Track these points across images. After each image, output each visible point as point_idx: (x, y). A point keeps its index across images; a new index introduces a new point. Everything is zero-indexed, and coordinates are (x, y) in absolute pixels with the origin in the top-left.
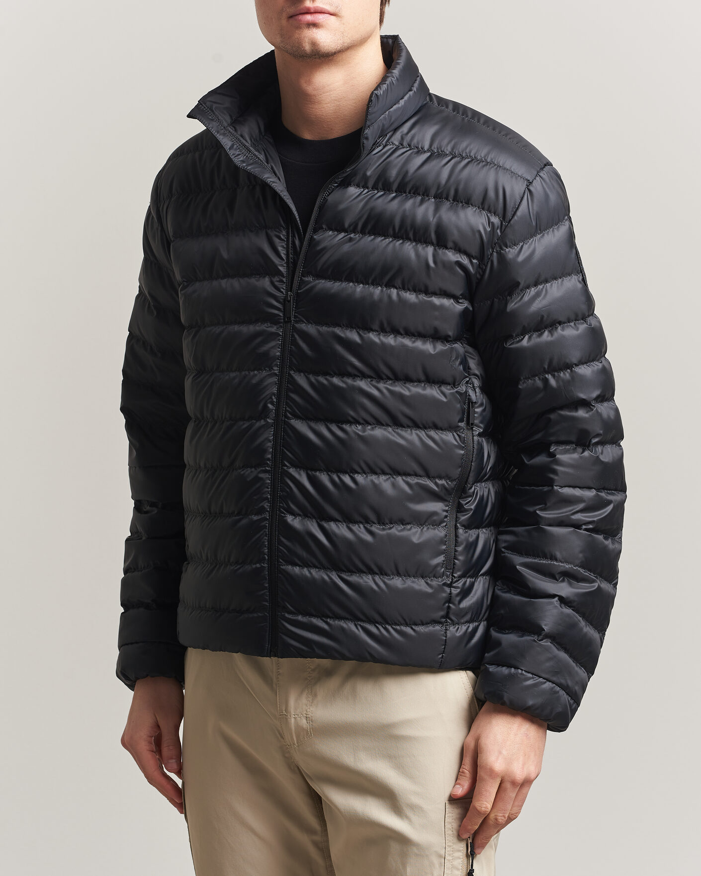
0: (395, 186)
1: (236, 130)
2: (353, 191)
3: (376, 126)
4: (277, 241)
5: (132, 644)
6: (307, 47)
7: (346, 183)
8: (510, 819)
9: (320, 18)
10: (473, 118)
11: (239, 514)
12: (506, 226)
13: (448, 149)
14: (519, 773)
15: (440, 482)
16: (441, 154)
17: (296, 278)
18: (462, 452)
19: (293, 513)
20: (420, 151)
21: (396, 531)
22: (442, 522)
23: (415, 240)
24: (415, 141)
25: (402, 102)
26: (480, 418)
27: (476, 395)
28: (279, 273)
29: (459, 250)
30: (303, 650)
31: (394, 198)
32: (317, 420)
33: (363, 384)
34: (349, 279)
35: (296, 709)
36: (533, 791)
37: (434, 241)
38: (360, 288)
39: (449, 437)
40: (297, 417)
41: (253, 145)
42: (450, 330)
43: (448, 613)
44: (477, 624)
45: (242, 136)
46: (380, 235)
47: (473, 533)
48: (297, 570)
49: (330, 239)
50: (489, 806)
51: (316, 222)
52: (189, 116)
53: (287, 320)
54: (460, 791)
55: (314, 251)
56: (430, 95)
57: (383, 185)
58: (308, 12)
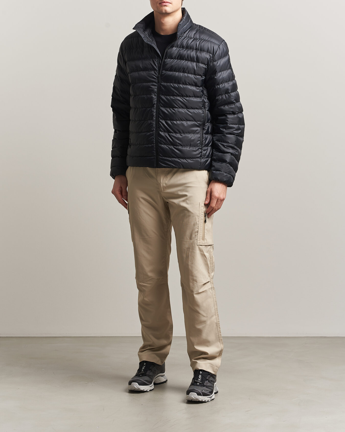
0: (185, 47)
1: (145, 33)
2: (174, 48)
3: (180, 32)
4: (155, 61)
5: (114, 167)
6: (164, 11)
7: (172, 47)
8: (218, 209)
9: (167, 4)
10: (204, 29)
11: (147, 132)
12: (214, 57)
13: (198, 38)
14: (222, 197)
15: (198, 122)
16: (197, 39)
17: (161, 71)
18: (203, 115)
19: (161, 131)
20: (191, 38)
21: (187, 135)
22: (199, 132)
23: (191, 61)
24: (190, 36)
25: (186, 26)
26: (207, 106)
27: (206, 100)
28: (156, 70)
29: (202, 63)
30: (165, 166)
31: (185, 50)
32: (167, 107)
33: (179, 98)
34: (174, 71)
35: (162, 181)
36: (224, 202)
37: (196, 61)
38: (177, 73)
39: (200, 111)
40: (162, 107)
41: (149, 37)
42: (199, 84)
43: (201, 155)
44: (208, 158)
45: (146, 34)
46: (182, 60)
47: (207, 135)
48: (163, 145)
49: (168, 61)
50: (215, 206)
51: (165, 57)
52: (133, 29)
53: (158, 82)
54: (207, 202)
55: (165, 64)
56: (193, 23)
57: (182, 47)
58: (164, 2)
